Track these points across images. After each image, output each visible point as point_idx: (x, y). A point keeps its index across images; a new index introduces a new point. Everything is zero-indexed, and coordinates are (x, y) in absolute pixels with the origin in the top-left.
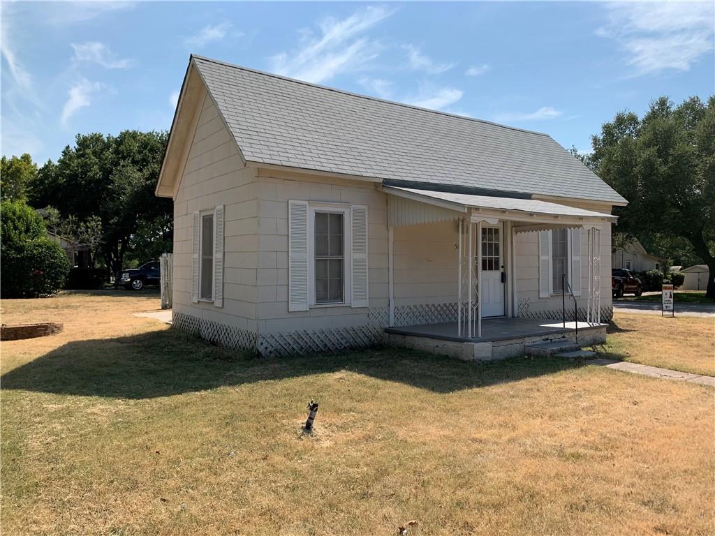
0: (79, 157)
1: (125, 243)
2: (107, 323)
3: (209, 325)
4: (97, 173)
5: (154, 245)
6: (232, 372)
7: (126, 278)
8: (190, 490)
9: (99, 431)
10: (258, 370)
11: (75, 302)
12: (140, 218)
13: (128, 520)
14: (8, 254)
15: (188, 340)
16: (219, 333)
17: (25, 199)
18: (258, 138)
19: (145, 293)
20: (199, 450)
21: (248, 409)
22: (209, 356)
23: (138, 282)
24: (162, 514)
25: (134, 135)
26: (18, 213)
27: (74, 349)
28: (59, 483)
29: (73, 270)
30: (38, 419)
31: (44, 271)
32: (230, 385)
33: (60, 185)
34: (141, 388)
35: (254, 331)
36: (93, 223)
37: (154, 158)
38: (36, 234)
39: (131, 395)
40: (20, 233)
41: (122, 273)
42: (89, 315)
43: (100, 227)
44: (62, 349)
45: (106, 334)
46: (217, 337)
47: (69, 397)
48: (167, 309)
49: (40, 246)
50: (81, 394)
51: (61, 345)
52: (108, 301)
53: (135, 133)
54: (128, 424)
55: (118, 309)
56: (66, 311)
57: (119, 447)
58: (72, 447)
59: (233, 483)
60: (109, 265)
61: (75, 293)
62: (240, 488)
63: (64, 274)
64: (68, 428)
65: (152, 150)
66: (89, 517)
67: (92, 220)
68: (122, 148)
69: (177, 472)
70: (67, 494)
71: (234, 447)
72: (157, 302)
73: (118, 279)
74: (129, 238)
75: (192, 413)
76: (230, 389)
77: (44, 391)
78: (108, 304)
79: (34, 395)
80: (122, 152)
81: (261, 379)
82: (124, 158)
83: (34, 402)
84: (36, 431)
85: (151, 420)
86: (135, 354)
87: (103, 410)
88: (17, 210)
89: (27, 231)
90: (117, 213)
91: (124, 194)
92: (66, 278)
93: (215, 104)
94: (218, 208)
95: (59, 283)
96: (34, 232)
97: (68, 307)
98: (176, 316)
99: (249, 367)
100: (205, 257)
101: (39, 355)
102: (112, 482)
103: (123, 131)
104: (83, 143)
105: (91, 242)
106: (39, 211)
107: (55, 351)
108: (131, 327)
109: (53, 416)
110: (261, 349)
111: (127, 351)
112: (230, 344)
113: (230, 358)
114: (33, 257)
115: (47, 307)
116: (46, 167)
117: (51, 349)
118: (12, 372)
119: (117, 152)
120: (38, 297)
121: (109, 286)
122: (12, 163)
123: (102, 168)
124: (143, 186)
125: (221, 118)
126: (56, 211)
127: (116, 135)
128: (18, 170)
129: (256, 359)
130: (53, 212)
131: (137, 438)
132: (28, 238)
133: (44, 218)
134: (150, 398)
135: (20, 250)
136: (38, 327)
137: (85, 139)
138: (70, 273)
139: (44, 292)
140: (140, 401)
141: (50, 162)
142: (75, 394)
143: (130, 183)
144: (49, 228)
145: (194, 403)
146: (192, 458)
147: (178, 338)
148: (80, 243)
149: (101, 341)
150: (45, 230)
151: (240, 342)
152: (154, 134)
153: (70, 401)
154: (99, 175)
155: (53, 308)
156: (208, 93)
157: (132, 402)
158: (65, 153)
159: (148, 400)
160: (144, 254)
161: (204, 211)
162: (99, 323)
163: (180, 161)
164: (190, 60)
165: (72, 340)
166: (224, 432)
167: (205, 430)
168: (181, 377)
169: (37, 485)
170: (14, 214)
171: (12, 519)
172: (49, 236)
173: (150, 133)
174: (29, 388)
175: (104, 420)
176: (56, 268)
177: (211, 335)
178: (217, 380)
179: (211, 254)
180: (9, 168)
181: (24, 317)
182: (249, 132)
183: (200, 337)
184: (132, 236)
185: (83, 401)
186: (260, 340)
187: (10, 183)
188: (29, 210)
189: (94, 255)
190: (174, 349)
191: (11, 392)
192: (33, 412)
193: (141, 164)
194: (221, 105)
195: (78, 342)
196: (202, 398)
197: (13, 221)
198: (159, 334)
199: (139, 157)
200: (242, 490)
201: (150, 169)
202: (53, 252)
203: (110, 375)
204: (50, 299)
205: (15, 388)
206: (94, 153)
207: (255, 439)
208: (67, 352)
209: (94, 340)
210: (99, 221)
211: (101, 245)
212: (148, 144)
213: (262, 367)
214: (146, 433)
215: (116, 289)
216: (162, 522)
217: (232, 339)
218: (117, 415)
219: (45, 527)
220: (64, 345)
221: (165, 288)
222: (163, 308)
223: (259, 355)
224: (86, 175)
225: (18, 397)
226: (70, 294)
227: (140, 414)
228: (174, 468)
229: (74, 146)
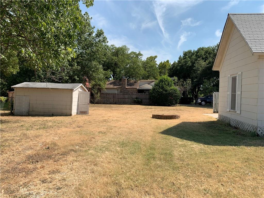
0: (184, 59)
1: (199, 88)
2: (194, 116)
3: (234, 121)
4: (190, 64)
5: (210, 89)
6: (246, 141)
7: (199, 101)
8: (233, 184)
9: (196, 154)
10: (258, 141)
11: (183, 109)
12: (205, 79)
13: (210, 188)
14: (163, 92)
15: (225, 126)
16: (239, 124)
17: (167, 74)
18: (259, 42)
19: (206, 107)
20: (234, 169)
21: (255, 157)
22: (234, 133)
23: (204, 102)
24: (222, 189)
25: (202, 49)
26: (166, 79)
27: (184, 124)
28: (185, 169)
29: (181, 98)
30: (176, 146)
31: (173, 98)
32: (245, 146)
33: (178, 69)
34: (209, 141)
35: (256, 125)
36: (188, 81)
37: (210, 56)
38: (171, 86)
39: (205, 143)
40: (166, 86)
41: (198, 99)
42: (187, 113)
43: (191, 83)
44: (181, 124)
45: (194, 120)
46: (238, 126)
47: (185, 141)
48: (215, 113)
49: (172, 90)
50: (189, 140)
51: (180, 123)
52: (193, 109)
53: (203, 48)
54: (206, 154)
55: (197, 112)
56: (180, 111)
57: (203, 161)
58: (187, 157)
59: (251, 186)
60: (193, 96)
61: (182, 105)
62: (255, 189)
63: (179, 99)
64: (185, 151)
65: (209, 54)
66: (196, 183)
67: (188, 80)
68: (198, 54)
69: (226, 176)
70: (188, 173)
71: (250, 172)
72: (212, 110)
73: (197, 101)
74: (200, 86)
75: (230, 154)
76: (245, 148)
77: (177, 137)
78: (193, 110)
79: (174, 138)
80: (199, 55)
81: (260, 146)
82: (199, 57)
83: (174, 140)
84: (176, 150)
85: (214, 154)
86: (205, 129)
87: (196, 147)
88: (166, 78)
89: (168, 85)
90: (196, 78)
91: (199, 70)
92: (180, 100)
93: (239, 31)
94: (239, 73)
95: (177, 102)
96: (170, 85)
97: (180, 110)
98: (220, 116)
99: (254, 140)
100: (232, 93)
101: (174, 125)
102: (202, 173)
103: (199, 48)
104: (185, 54)
105: (187, 88)
106: (172, 78)
107: (178, 124)
108: (202, 119)
109: (181, 146)
110: (259, 133)
111: (202, 127)
112: (244, 129)
113: (244, 135)
114: (169, 93)
115: (174, 110)
116: (174, 63)
117: (177, 124)
118: (167, 129)
119: (196, 56)
120: (171, 106)
121: (193, 104)
122: (164, 63)
123: (191, 62)
124: (206, 67)
125: (241, 36)
126: (177, 78)
127: (196, 50)
128: (165, 65)
129: (257, 137)
130: (176, 78)
131: (209, 159)
132: (169, 87)
133: (173, 80)
134: (213, 145)
135: (166, 91)
136: (173, 116)
137: (186, 53)
138: (181, 99)
139: (173, 105)
140: (209, 146)
141: (175, 62)
142: (186, 140)
143: (201, 67)
144: (174, 83)
145: (231, 151)
146: (232, 172)
147: (221, 124)
148: (184, 88)
149: (193, 123)
150: (173, 84)
151: (248, 129)
152: (210, 47)
153: (185, 142)
154: (191, 65)
155: (176, 110)
156: (236, 27)
157: (206, 146)
158: (179, 58)
159: (212, 146)
160: (206, 92)
161: (232, 75)
162: (191, 116)
163: (222, 56)
164: (228, 16)
165: (184, 121)
166: (245, 164)
167: (236, 162)
168: (224, 139)
169: (178, 167)
170: (165, 79)
171: (172, 176)
172: (174, 86)
173: (209, 47)
174: (172, 135)
175: (197, 150)
176: (176, 97)
177: (235, 124)
178: (239, 143)
179: (235, 92)
180: (163, 65)
181: (168, 112)
182: (255, 40)
183: (230, 125)
184: (201, 86)
185: (189, 143)
186: (259, 129)
187: (163, 70)
188: (169, 78)
189: (188, 93)
190: (220, 128)
191: (167, 136)
192: (174, 143)
193: (205, 59)
194: (242, 32)
195: (185, 122)
196: (234, 149)
197: (164, 82)
198: (213, 122)
199: (204, 57)
200: (256, 190)
201: (209, 61)
202: (176, 92)
203: (197, 135)
204: (175, 107)
205: (168, 135)
206: (189, 57)
207: (260, 170)
208: (182, 125)
209: (190, 122)
210: (190, 80)
211: (190, 89)
212: (208, 51)
213: (260, 141)
214: (212, 158)
215: (196, 104)
216: (222, 193)
217: (244, 127)
218: (201, 149)
219: (182, 182)
220: (181, 123)
221: (215, 105)
222: (214, 113)
223: (258, 135)
224: (186, 65)
225: (170, 138)
226: (181, 105)
227: (210, 151)
228: (225, 174)
229: (182, 55)
